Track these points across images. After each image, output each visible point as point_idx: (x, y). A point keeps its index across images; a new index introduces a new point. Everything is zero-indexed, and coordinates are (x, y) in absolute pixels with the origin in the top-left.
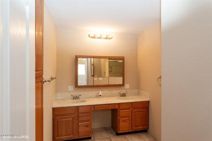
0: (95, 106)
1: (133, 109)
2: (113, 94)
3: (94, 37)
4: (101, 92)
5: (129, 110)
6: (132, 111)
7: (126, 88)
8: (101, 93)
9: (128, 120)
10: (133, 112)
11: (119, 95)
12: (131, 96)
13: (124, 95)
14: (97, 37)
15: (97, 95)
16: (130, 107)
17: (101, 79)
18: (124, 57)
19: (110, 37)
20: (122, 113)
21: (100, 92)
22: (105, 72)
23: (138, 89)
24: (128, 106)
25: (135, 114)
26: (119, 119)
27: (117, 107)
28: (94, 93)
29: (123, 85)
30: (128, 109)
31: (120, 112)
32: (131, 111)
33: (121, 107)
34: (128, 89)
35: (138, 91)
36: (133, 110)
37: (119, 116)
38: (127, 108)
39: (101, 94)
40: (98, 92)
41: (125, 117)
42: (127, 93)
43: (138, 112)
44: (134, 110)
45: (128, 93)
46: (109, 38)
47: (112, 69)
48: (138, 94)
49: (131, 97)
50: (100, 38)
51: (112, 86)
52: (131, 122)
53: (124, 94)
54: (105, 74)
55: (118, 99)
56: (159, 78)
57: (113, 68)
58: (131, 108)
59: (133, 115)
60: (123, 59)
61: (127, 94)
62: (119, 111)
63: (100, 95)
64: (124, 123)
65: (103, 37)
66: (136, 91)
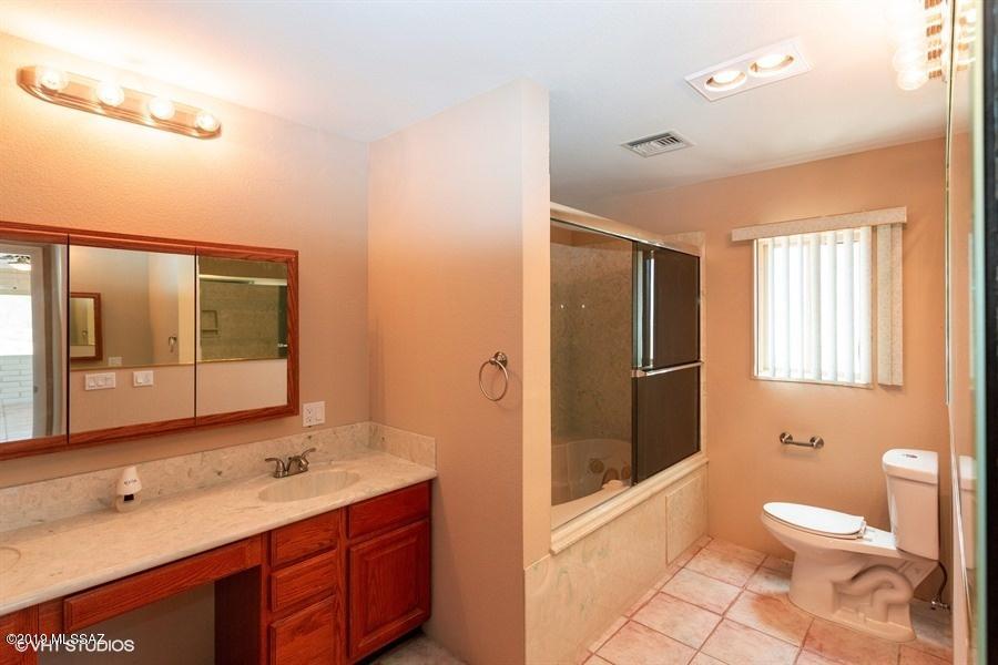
0: (72, 601)
1: (353, 541)
2: (230, 468)
3: (70, 99)
4: (138, 470)
5: (331, 554)
6: (348, 552)
7: (306, 424)
8: (132, 479)
9: (328, 611)
10: (354, 556)
11: (263, 472)
12: (336, 466)
13: (293, 466)
14: (102, 104)
15: (101, 501)
16: (338, 535)
17: (143, 377)
18: (296, 253)
19: (208, 125)
20: (289, 582)
21: (131, 473)
22: (175, 339)
23: (371, 419)
24: (327, 530)
25: (367, 563)
26: (269, 628)
27: (254, 558)
28: (70, 485)
29: (292, 408)
30: (330, 548)
31: (274, 583)
32: (343, 554)
33: (281, 552)
34: (320, 427)
35: (371, 429)
36: (353, 549)
37: (269, 606)
38: (321, 544)
39: (132, 489)
40: (108, 474)
41: (305, 600)
42: (313, 450)
43: (382, 546)
44: (361, 546)
45: (318, 448)
46: (199, 130)
47: (216, 322)
48: (375, 444)
49: (336, 470)
50: (126, 114)
51: (216, 424)
52: (341, 620)
53: (296, 459)
54: (174, 350)
55: (263, 497)
56: (492, 363)
57: (223, 316)
58: (343, 536)
59: (354, 576)
60: (288, 261)
61: (311, 454)
62: (269, 579)
63: (129, 498)
64: (300, 639)
65: (153, 117)
66: (362, 428)
